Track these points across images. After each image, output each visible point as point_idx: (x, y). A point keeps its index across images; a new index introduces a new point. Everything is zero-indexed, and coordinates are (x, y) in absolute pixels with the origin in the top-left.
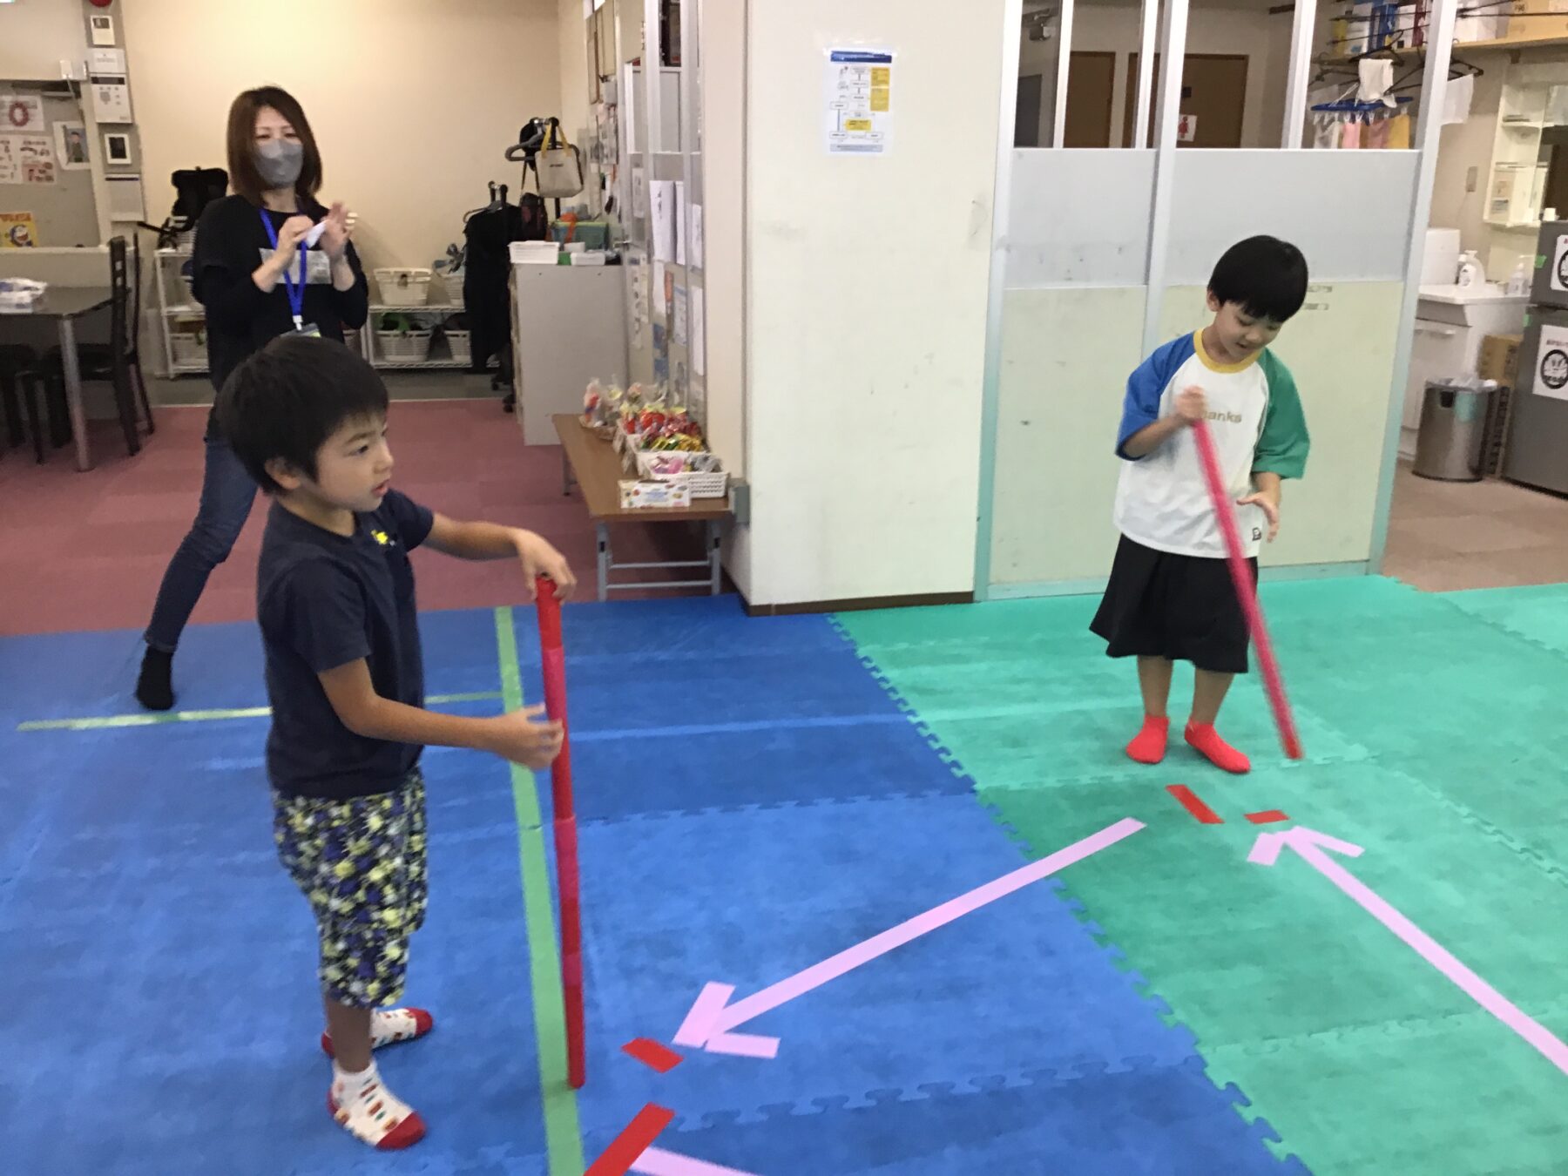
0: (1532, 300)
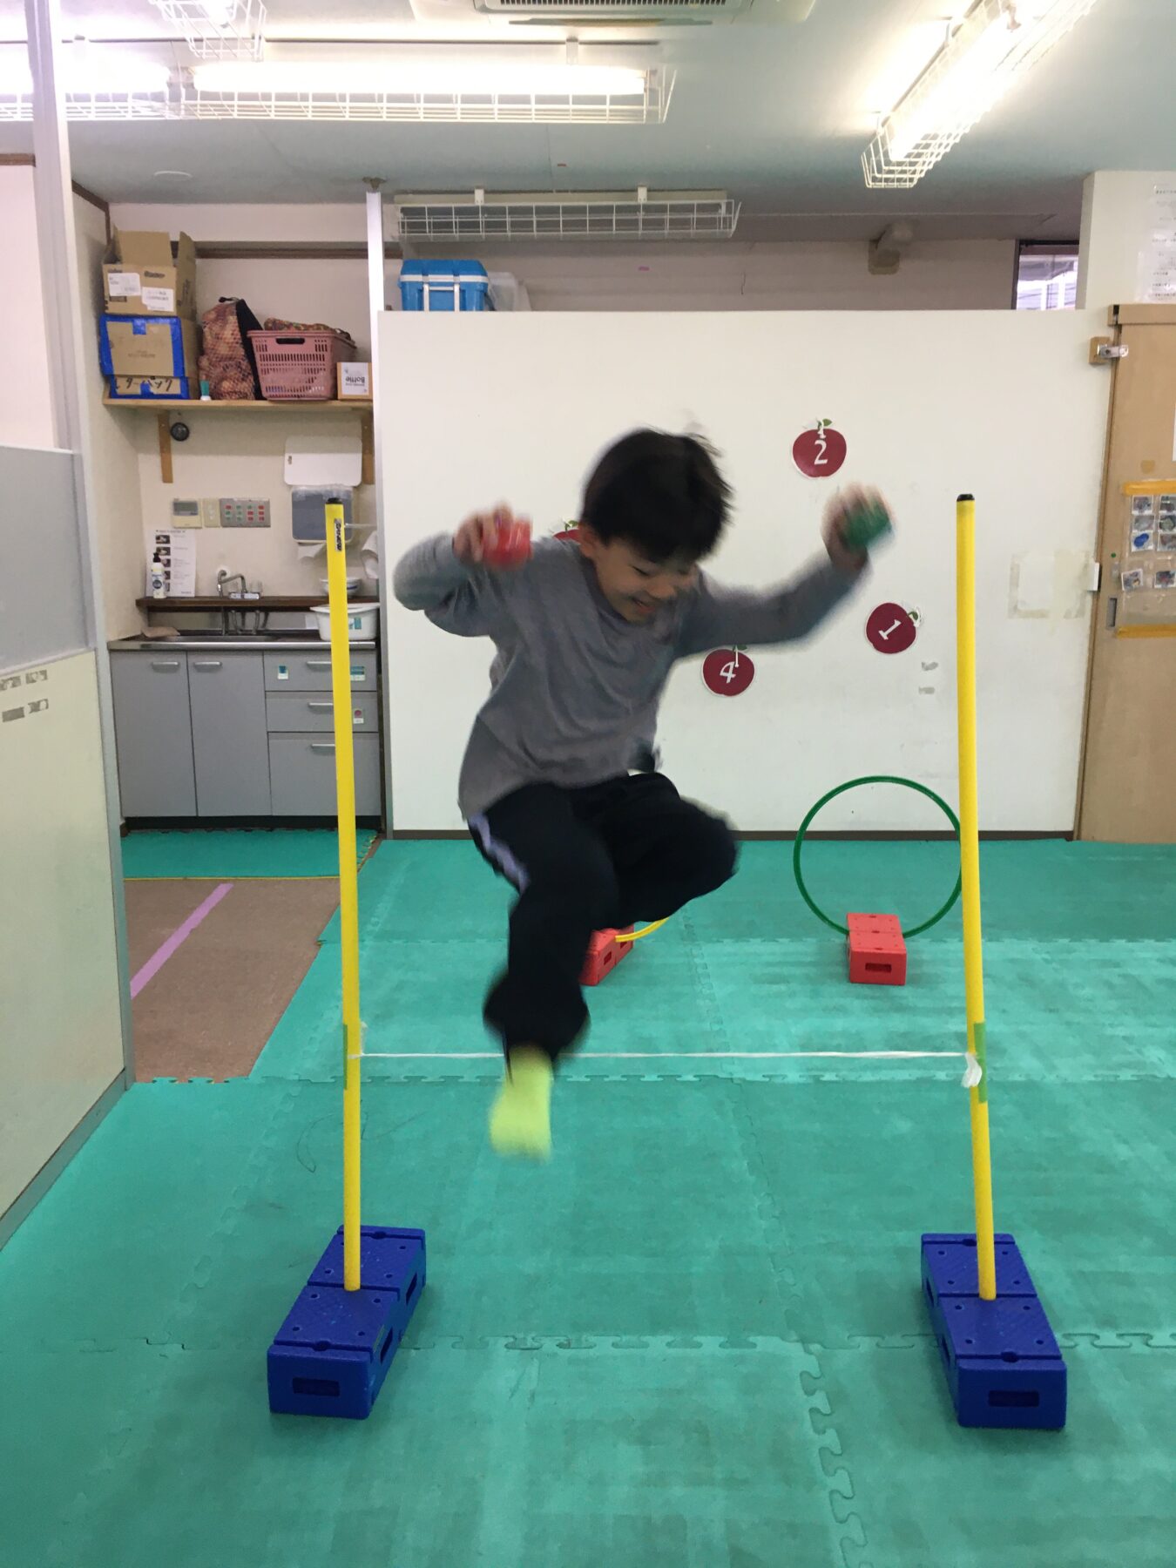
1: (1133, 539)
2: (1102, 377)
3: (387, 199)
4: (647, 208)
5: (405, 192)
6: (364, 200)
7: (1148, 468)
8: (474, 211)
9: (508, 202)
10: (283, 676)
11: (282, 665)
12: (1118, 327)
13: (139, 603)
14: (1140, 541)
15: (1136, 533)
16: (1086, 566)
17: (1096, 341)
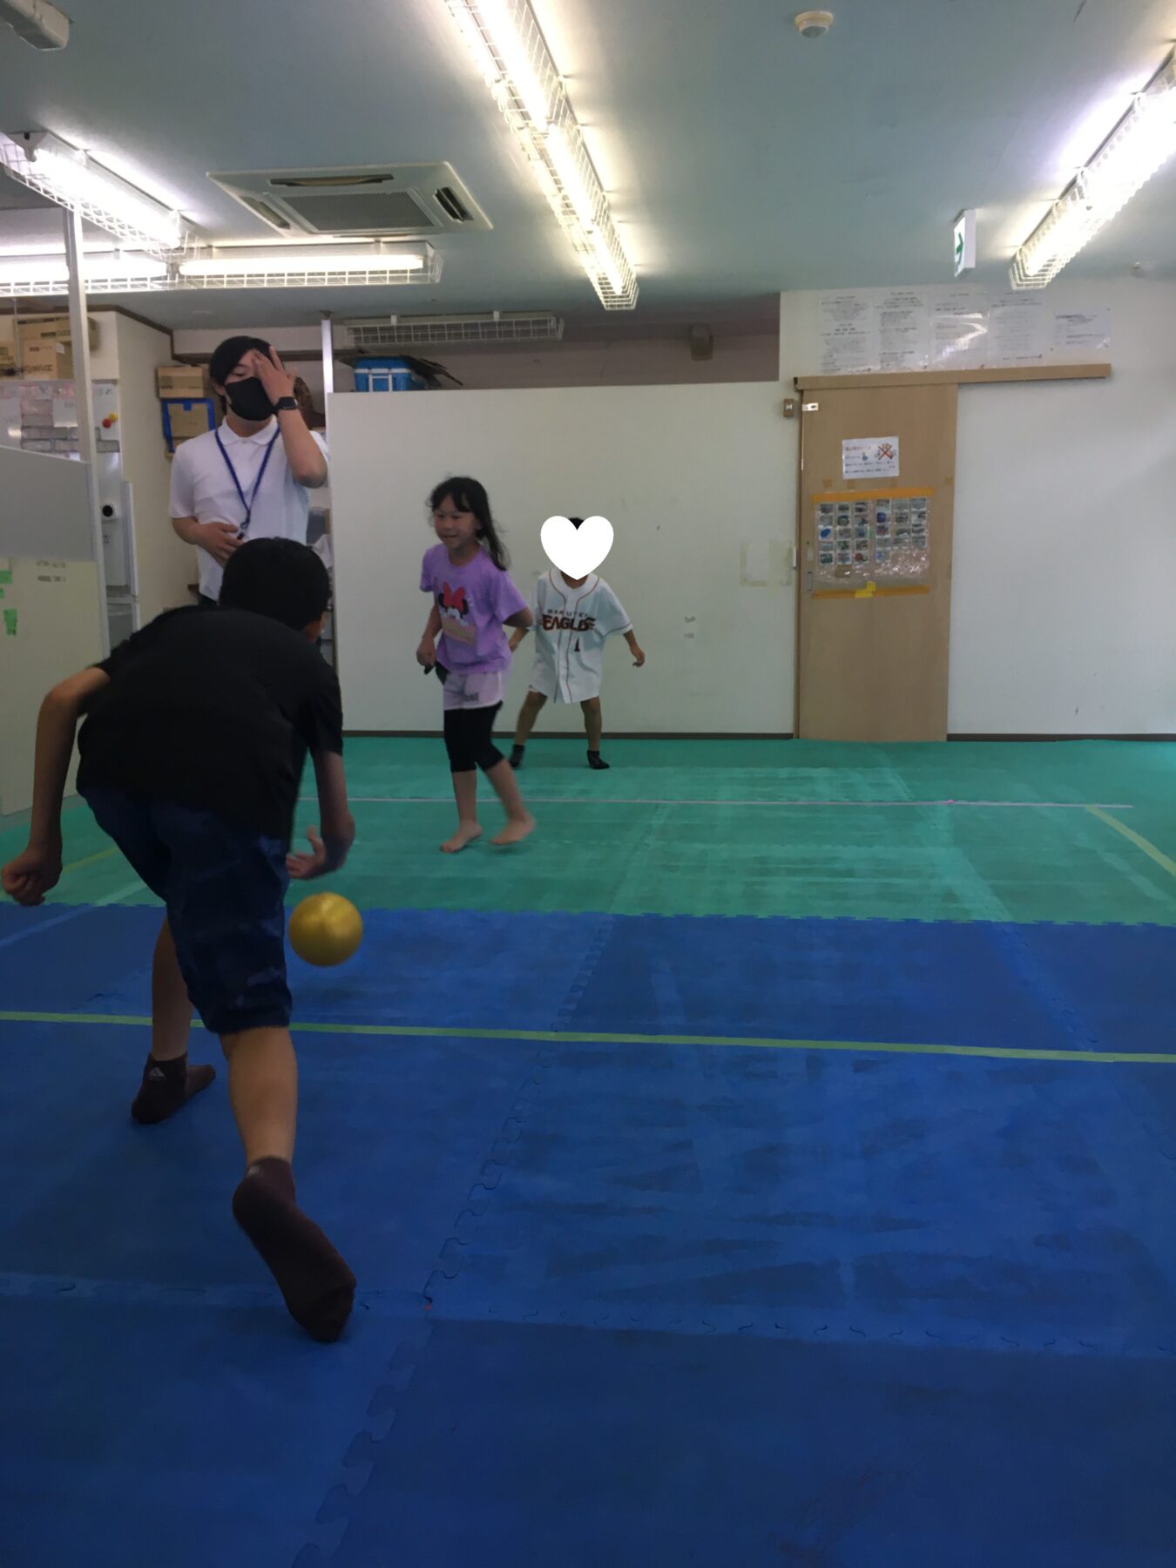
1: (820, 533)
2: (791, 426)
3: (332, 324)
4: (500, 324)
5: (350, 318)
6: (319, 324)
7: (827, 484)
8: (391, 329)
9: (413, 323)
12: (801, 392)
14: (825, 533)
15: (821, 527)
16: (790, 551)
17: (787, 401)
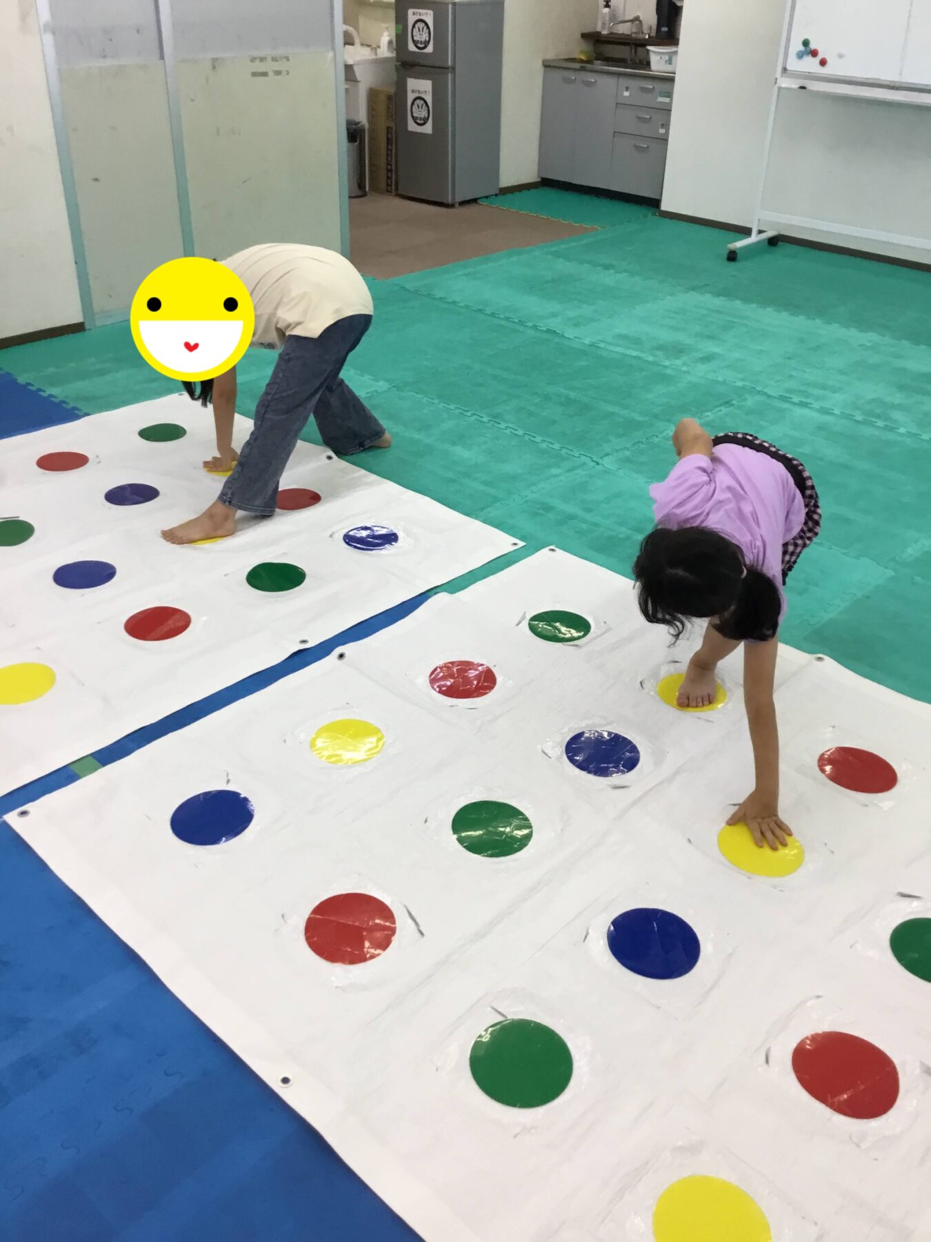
0: (398, 59)
10: (626, 94)
11: (627, 86)
13: (585, 36)
